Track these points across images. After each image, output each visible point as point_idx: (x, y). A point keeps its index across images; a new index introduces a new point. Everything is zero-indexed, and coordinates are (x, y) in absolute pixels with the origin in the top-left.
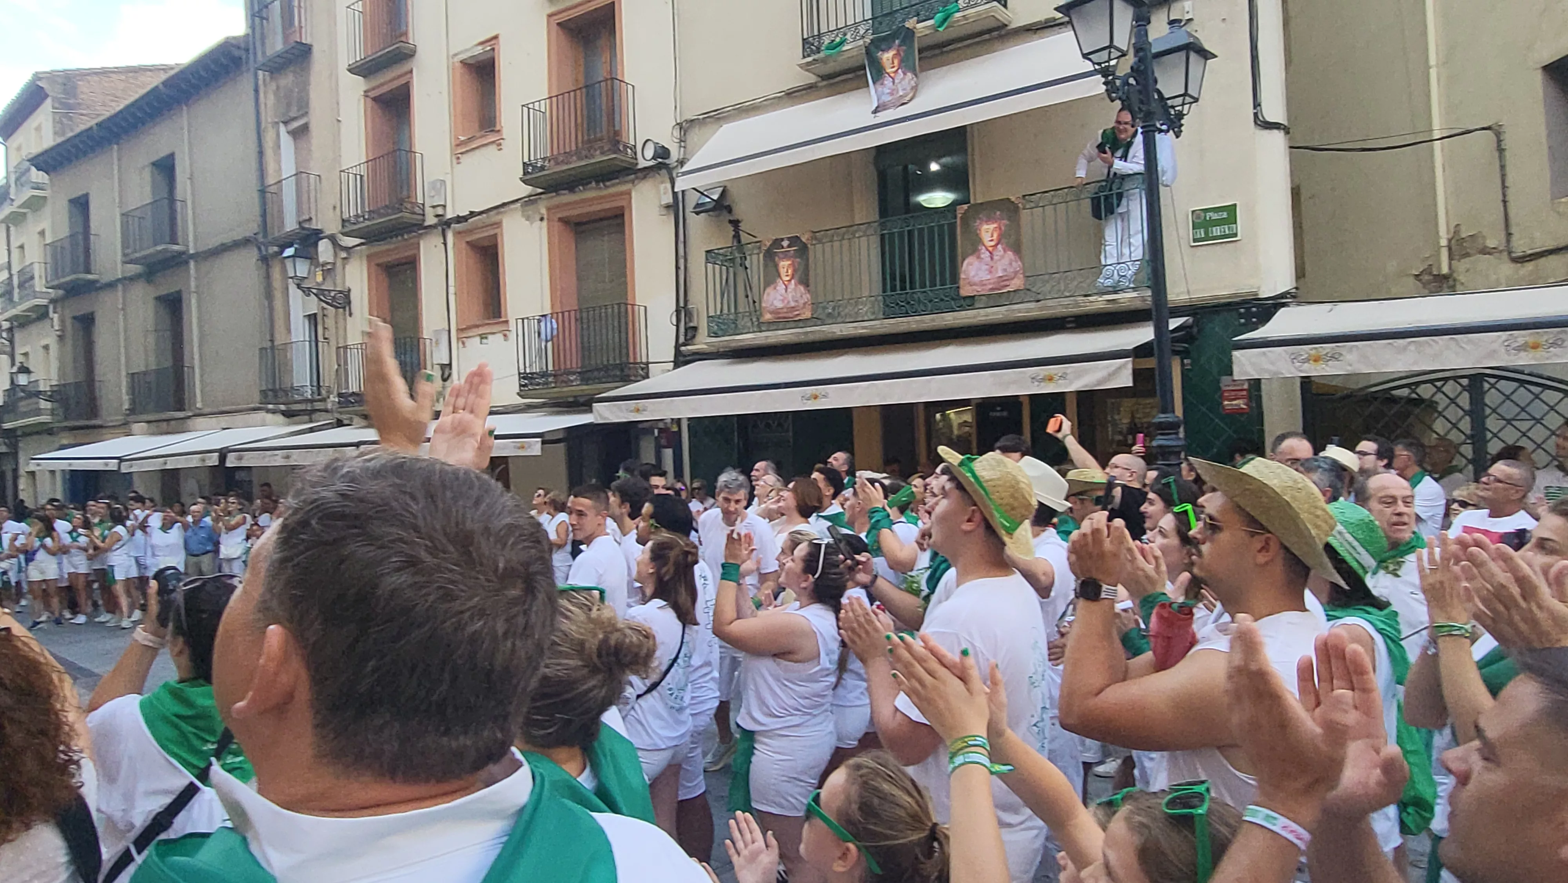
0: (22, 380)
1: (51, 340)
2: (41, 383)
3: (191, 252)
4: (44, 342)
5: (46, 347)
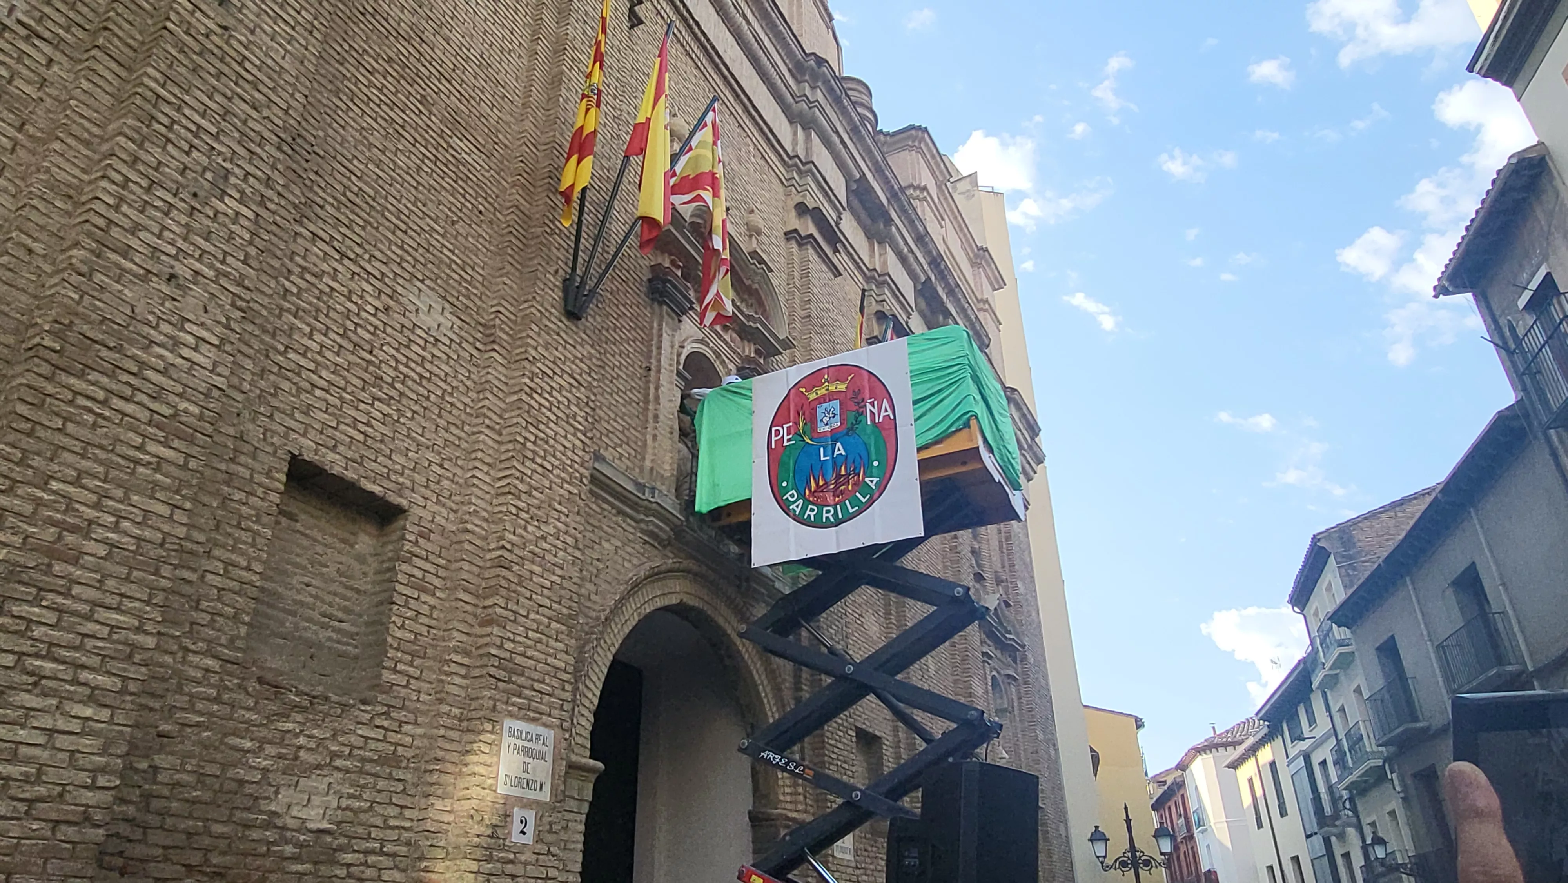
0: (1380, 852)
1: (1395, 804)
2: (1398, 855)
3: (1531, 669)
4: (1389, 808)
5: (1392, 813)
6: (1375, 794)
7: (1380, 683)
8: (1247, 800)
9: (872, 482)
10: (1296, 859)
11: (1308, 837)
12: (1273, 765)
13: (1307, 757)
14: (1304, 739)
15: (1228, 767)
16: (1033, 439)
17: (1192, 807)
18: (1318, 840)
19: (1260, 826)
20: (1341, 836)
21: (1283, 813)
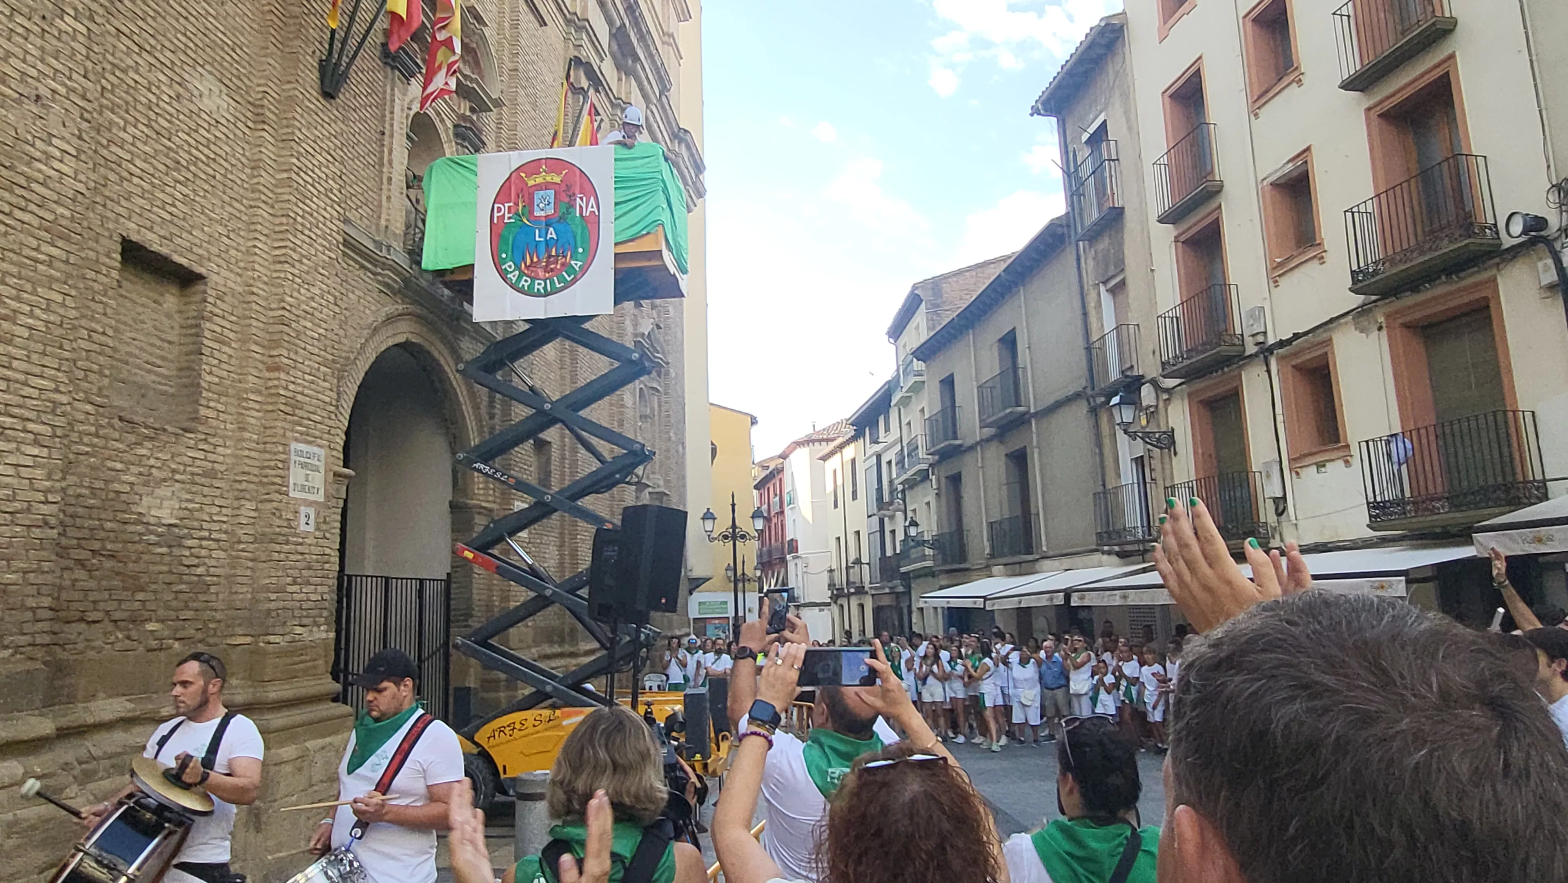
0: (913, 532)
1: (931, 497)
2: (926, 534)
3: (1032, 411)
4: (926, 500)
5: (928, 504)
6: (920, 488)
7: (938, 408)
8: (830, 488)
9: (577, 264)
10: (858, 533)
11: (869, 517)
12: (853, 461)
13: (879, 457)
14: (878, 443)
15: (820, 459)
16: (697, 176)
17: (787, 488)
18: (875, 520)
19: (836, 506)
20: (892, 518)
21: (854, 496)
